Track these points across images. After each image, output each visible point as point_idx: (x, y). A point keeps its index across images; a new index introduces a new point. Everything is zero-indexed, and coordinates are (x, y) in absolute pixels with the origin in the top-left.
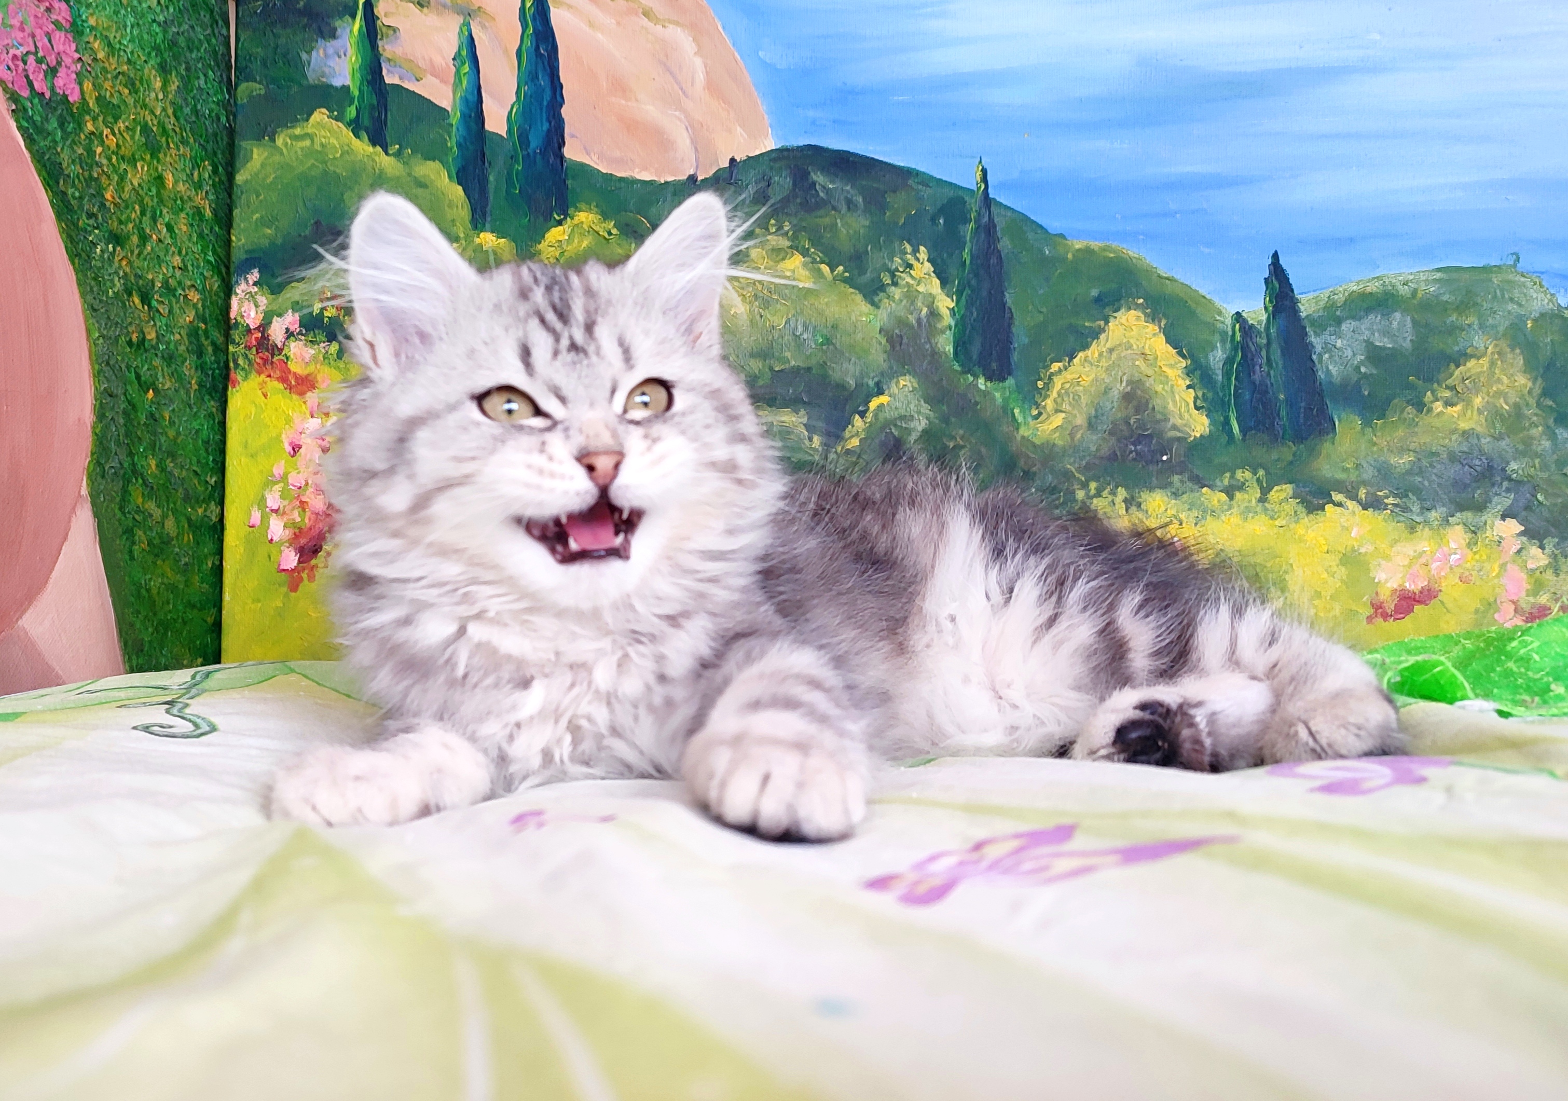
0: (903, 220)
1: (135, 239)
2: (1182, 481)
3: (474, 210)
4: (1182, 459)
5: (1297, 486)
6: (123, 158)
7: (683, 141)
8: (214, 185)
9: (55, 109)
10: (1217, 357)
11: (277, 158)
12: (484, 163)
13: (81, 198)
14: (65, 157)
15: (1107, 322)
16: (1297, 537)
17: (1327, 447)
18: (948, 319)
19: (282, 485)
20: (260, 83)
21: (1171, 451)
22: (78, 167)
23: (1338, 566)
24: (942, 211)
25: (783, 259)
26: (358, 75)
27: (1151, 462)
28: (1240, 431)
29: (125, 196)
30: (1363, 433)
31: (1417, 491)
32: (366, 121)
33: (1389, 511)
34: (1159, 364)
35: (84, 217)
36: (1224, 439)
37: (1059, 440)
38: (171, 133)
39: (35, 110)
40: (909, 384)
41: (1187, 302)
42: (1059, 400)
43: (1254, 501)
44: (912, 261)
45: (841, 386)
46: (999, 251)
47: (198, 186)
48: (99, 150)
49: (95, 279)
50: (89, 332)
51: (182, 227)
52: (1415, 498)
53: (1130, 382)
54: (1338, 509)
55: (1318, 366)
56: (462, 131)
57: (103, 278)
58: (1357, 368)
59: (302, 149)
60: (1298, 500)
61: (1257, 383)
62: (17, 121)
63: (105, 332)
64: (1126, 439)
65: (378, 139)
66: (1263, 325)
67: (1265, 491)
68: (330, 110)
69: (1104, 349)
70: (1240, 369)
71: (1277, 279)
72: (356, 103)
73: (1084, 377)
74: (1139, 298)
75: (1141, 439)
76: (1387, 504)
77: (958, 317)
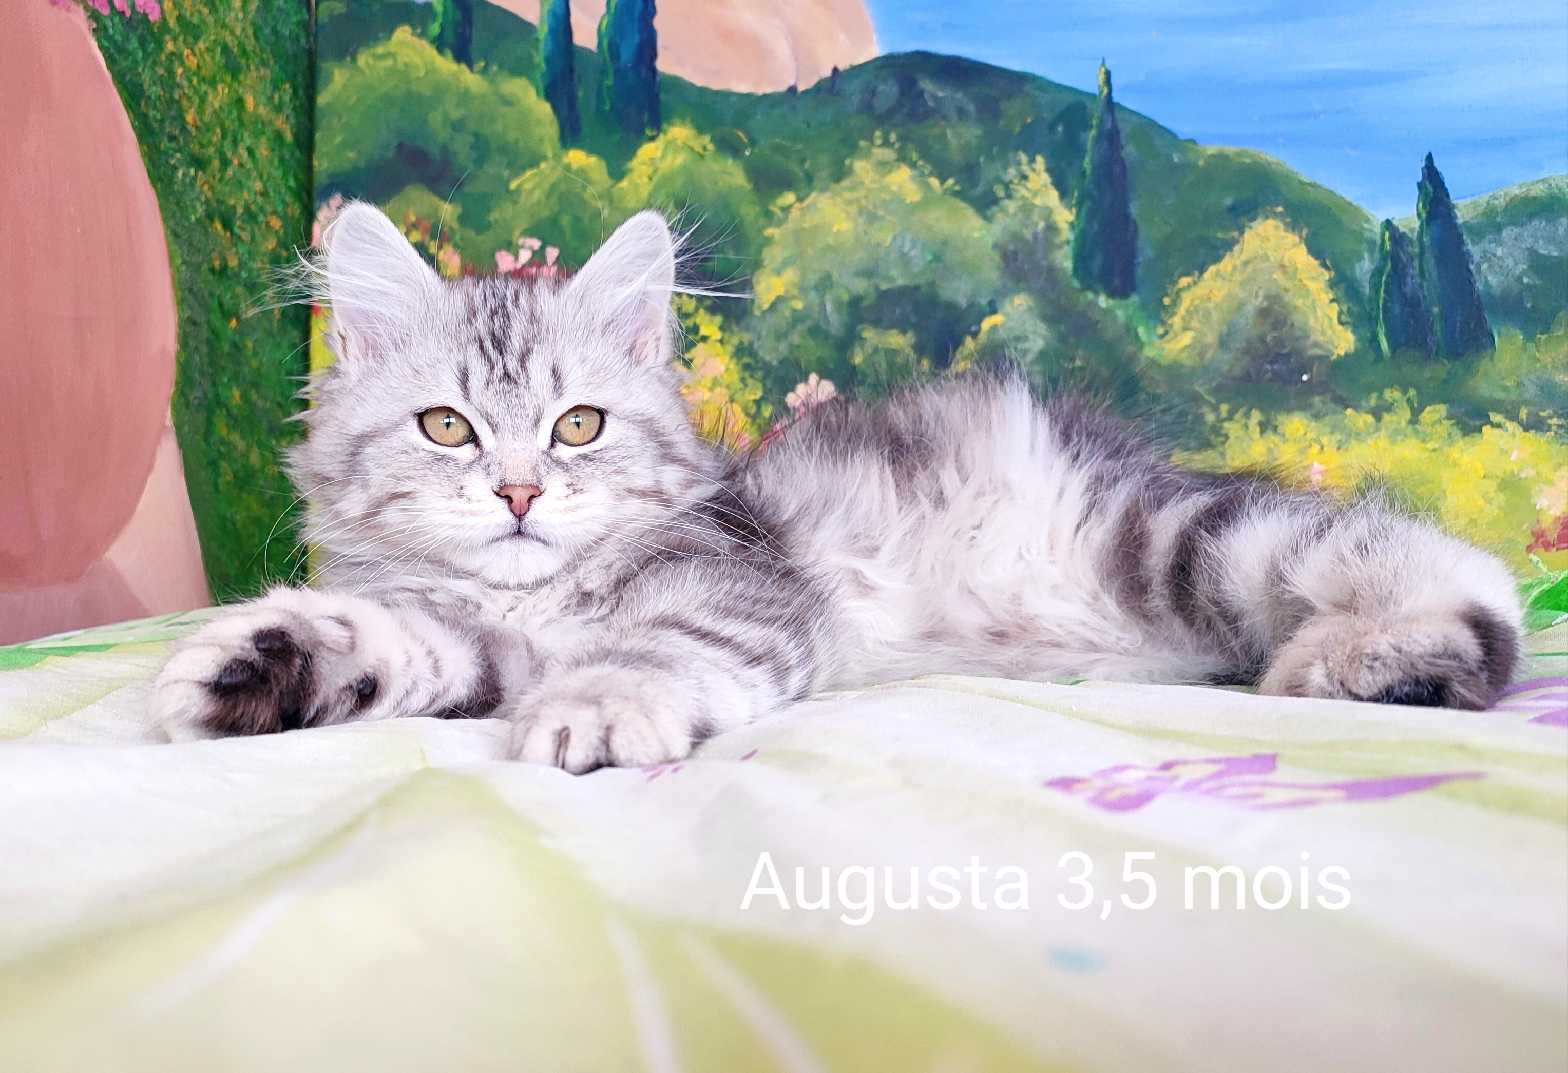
0: (1017, 129)
1: (216, 163)
2: (1323, 403)
3: (562, 128)
4: (1324, 378)
5: (1452, 406)
6: (204, 79)
7: (782, 49)
8: (294, 109)
9: (136, 29)
10: (1364, 268)
11: (359, 79)
12: (572, 78)
13: (162, 120)
14: (146, 78)
15: (1242, 233)
16: (1450, 461)
17: (1485, 364)
18: (1066, 234)
20: (340, 2)
21: (1312, 370)
22: (159, 89)
23: (1495, 492)
24: (1061, 118)
25: (890, 172)
27: (1289, 382)
28: (1390, 347)
29: (207, 118)
30: (1524, 348)
32: (450, 37)
34: (1299, 276)
35: (166, 140)
36: (1372, 356)
37: (1187, 360)
38: (252, 55)
39: (115, 29)
40: (1024, 303)
41: (1330, 209)
42: (1188, 317)
43: (1403, 424)
44: (1028, 172)
45: (951, 306)
46: (1123, 160)
47: (279, 109)
48: (180, 71)
49: (178, 203)
50: (171, 258)
51: (263, 151)
53: (1267, 297)
54: (1497, 431)
55: (1476, 277)
56: (550, 47)
57: (185, 202)
58: (1519, 279)
59: (385, 69)
60: (1452, 422)
61: (1409, 295)
62: (98, 40)
63: (188, 259)
64: (1261, 358)
65: (462, 55)
66: (1415, 234)
67: (1416, 412)
68: (413, 27)
69: (1238, 263)
70: (1390, 280)
71: (1431, 182)
72: (440, 20)
73: (1216, 293)
74: (1278, 206)
75: (1278, 358)
76: (1550, 426)
77: (1077, 230)
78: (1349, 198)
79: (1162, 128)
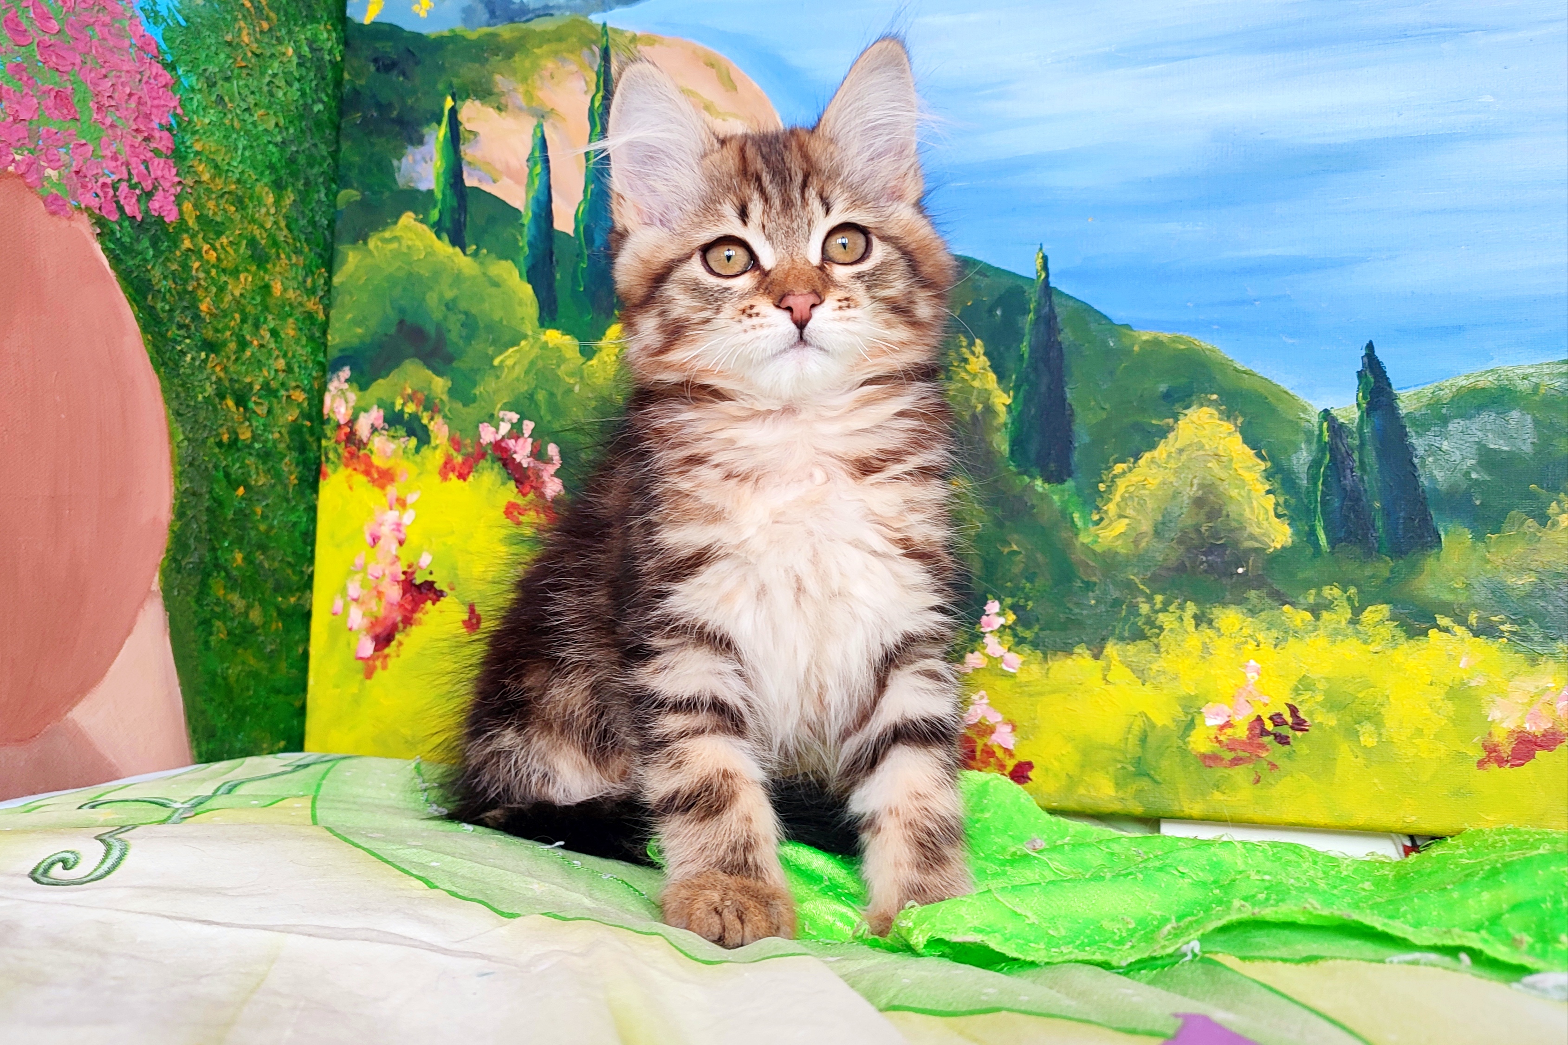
0: (959, 312)
1: (232, 346)
2: (1260, 598)
3: (541, 308)
4: (1260, 573)
5: (1395, 606)
6: (223, 270)
9: (148, 230)
10: (1301, 458)
11: (369, 261)
12: (552, 262)
13: (172, 311)
14: (156, 274)
15: (1176, 420)
16: (1393, 666)
17: (1430, 563)
18: (1003, 417)
19: (362, 574)
20: (357, 189)
21: (1247, 562)
22: (170, 282)
23: (1443, 701)
24: (1000, 301)
26: (442, 179)
27: (1225, 575)
28: (1328, 543)
29: (225, 305)
30: (1473, 548)
31: (1540, 617)
32: (448, 224)
33: (1505, 640)
34: (1234, 466)
35: (175, 329)
36: (1309, 551)
37: (1122, 549)
38: (283, 245)
39: (124, 232)
41: (1266, 397)
42: (1122, 504)
43: (1344, 623)
44: (968, 355)
46: (1060, 343)
47: (310, 292)
48: (196, 265)
49: (183, 385)
51: (288, 331)
52: (1536, 625)
53: (1201, 486)
54: (1444, 635)
55: (1421, 471)
56: (533, 231)
57: (192, 385)
58: (1467, 474)
59: (392, 251)
60: (1396, 624)
61: (1348, 489)
62: (103, 244)
64: (1196, 548)
65: (457, 241)
66: (1355, 424)
67: (1357, 612)
68: (416, 213)
69: (1173, 450)
70: (1329, 472)
71: (1372, 372)
72: (439, 206)
73: (1150, 480)
74: (1213, 393)
75: (1211, 549)
76: (1502, 632)
77: (1015, 413)
78: (1285, 386)
79: (1097, 312)
